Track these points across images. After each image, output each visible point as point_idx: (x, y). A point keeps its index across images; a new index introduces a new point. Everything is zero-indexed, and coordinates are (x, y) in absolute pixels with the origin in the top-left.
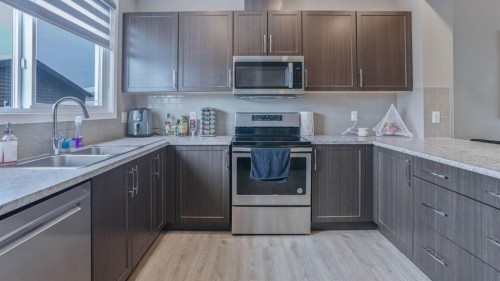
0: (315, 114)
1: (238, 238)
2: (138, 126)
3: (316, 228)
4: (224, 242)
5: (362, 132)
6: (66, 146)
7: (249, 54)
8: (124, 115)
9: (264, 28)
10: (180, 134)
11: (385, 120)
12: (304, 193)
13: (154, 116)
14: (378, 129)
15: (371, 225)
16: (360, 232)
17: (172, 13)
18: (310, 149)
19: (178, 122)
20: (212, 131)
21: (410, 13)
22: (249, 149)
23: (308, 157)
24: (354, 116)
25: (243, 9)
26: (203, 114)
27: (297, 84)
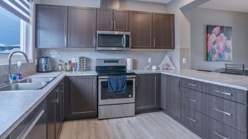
0: (133, 60)
1: (101, 121)
2: (45, 66)
3: (137, 113)
4: (95, 124)
5: (154, 68)
6: (15, 78)
7: (104, 30)
8: (36, 60)
9: (111, 17)
10: (67, 71)
11: (164, 62)
12: (132, 97)
13: (53, 61)
14: (161, 66)
15: (160, 109)
16: (155, 113)
17: (64, 6)
18: (135, 76)
19: (66, 64)
20: (85, 69)
21: (174, 15)
22: (107, 77)
23: (134, 80)
24: (150, 60)
25: (99, 7)
26: (80, 60)
27: (127, 46)
